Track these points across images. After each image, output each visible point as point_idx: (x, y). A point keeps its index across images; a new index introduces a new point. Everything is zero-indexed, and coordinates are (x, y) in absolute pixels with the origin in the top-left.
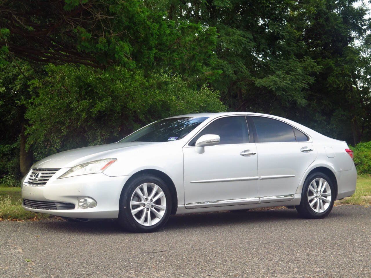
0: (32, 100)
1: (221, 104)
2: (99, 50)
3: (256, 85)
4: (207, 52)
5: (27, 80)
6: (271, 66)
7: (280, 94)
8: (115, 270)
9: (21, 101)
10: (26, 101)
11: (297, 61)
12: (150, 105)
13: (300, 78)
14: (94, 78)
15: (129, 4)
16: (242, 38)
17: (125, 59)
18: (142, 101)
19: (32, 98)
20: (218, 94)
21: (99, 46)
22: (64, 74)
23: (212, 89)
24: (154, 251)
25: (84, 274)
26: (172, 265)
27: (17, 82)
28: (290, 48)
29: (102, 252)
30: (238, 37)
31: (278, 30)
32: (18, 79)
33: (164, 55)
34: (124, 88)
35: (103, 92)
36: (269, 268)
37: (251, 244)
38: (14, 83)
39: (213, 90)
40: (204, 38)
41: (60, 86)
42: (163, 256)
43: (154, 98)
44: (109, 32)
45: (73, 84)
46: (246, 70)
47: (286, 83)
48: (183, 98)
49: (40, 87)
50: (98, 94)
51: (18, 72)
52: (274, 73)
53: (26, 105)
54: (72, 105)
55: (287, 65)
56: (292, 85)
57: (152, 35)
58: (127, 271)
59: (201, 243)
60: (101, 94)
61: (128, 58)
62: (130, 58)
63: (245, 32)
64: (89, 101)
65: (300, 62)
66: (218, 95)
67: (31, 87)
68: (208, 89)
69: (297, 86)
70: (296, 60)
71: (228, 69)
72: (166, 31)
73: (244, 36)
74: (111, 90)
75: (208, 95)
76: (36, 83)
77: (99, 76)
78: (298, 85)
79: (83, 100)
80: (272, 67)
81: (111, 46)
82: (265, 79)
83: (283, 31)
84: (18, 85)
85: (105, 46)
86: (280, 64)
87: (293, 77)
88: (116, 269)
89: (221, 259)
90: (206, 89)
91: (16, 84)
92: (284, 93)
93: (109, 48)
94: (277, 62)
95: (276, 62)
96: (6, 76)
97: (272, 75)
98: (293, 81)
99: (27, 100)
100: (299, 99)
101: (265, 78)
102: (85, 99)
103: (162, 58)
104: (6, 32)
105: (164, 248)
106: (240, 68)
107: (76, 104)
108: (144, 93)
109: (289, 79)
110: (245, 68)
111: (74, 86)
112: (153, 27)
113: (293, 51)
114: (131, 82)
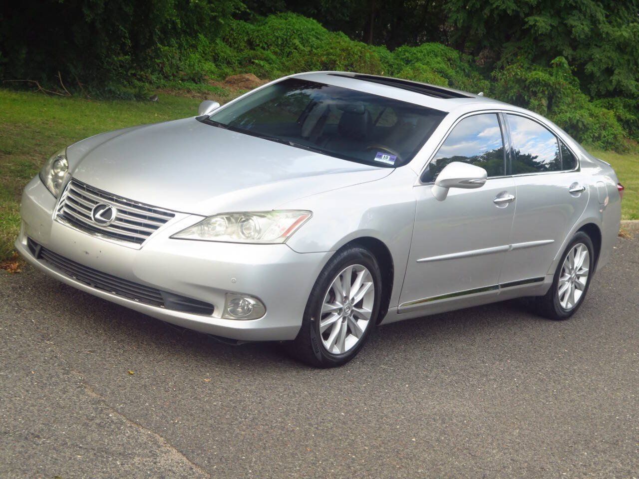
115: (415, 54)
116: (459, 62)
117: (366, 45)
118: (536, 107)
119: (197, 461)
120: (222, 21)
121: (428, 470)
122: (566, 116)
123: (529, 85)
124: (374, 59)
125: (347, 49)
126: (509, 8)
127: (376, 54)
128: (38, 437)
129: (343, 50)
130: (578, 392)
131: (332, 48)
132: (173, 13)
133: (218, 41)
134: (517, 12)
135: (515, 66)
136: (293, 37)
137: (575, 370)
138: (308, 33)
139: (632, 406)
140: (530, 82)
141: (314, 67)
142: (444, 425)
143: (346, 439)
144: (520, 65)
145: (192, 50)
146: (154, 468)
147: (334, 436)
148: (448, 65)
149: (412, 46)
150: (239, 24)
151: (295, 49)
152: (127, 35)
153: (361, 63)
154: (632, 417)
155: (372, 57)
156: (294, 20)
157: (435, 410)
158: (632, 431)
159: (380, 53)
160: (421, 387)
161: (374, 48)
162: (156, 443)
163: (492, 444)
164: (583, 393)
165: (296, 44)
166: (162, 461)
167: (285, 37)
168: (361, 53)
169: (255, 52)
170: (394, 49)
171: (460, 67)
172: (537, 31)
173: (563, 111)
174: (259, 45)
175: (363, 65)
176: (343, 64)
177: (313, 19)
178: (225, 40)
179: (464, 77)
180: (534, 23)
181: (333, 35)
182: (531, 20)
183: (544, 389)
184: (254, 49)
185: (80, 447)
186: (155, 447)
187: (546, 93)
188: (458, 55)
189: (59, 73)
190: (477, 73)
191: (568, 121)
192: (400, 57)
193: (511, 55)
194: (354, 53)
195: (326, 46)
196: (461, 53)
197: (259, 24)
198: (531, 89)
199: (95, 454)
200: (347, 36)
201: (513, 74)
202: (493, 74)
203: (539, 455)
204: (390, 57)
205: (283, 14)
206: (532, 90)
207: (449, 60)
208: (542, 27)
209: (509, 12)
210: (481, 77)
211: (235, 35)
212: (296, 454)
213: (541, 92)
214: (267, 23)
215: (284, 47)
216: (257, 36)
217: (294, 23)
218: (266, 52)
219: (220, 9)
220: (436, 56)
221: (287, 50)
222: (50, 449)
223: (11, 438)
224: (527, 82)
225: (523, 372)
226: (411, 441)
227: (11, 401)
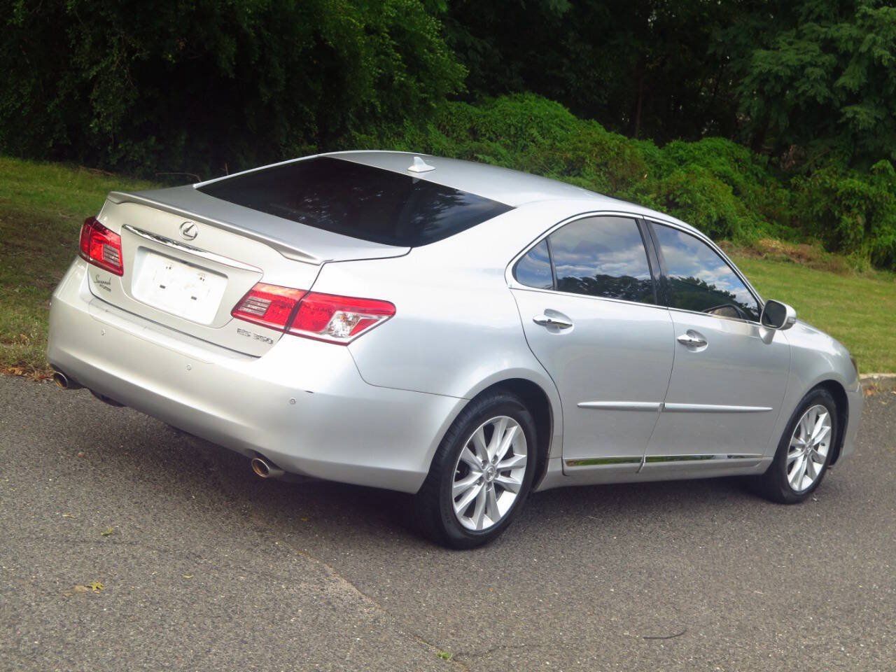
115: (691, 151)
116: (750, 164)
117: (626, 138)
118: (850, 225)
119: (368, 591)
120: (434, 105)
121: (623, 619)
122: (889, 239)
123: (841, 197)
124: (636, 156)
125: (600, 144)
126: (820, 94)
127: (639, 151)
128: (199, 557)
129: (595, 144)
130: (820, 558)
131: (580, 142)
132: (372, 94)
133: (430, 127)
134: (830, 99)
135: (823, 171)
136: (530, 125)
137: (823, 536)
138: (550, 121)
139: (882, 577)
140: (842, 193)
141: (557, 165)
142: (650, 579)
143: (535, 584)
144: (832, 170)
145: (396, 139)
146: (320, 594)
147: (521, 580)
148: (735, 167)
149: (687, 141)
150: (459, 107)
151: (533, 141)
152: (314, 119)
153: (618, 162)
154: (879, 588)
155: (633, 154)
156: (532, 104)
157: (643, 563)
158: (875, 601)
159: (644, 149)
160: (632, 541)
161: (637, 142)
162: (324, 572)
163: (702, 601)
164: (826, 560)
165: (534, 136)
166: (330, 589)
167: (520, 125)
168: (619, 148)
169: (479, 143)
170: (664, 145)
171: (752, 171)
172: (856, 126)
173: (886, 232)
174: (485, 135)
175: (621, 164)
176: (594, 163)
177: (558, 102)
178: (441, 127)
179: (756, 184)
180: (852, 115)
181: (583, 123)
182: (849, 111)
183: (780, 552)
184: (478, 141)
185: (243, 570)
186: (322, 576)
187: (864, 208)
188: (749, 155)
189: (226, 165)
190: (775, 179)
191: (891, 246)
192: (672, 155)
193: (821, 157)
194: (609, 148)
195: (573, 139)
196: (753, 152)
197: (486, 107)
198: (844, 202)
199: (259, 577)
200: (602, 126)
201: (820, 181)
202: (793, 181)
203: (755, 615)
204: (658, 155)
205: (518, 95)
206: (845, 204)
207: (737, 160)
208: (864, 121)
209: (819, 99)
210: (780, 185)
211: (454, 121)
212: (477, 594)
213: (857, 207)
214: (496, 106)
215: (517, 138)
216: (482, 123)
217: (532, 108)
218: (493, 145)
219: (432, 90)
220: (720, 155)
221: (521, 142)
222: (212, 568)
223: (172, 556)
224: (839, 193)
225: (757, 534)
226: (609, 591)
227: (171, 522)
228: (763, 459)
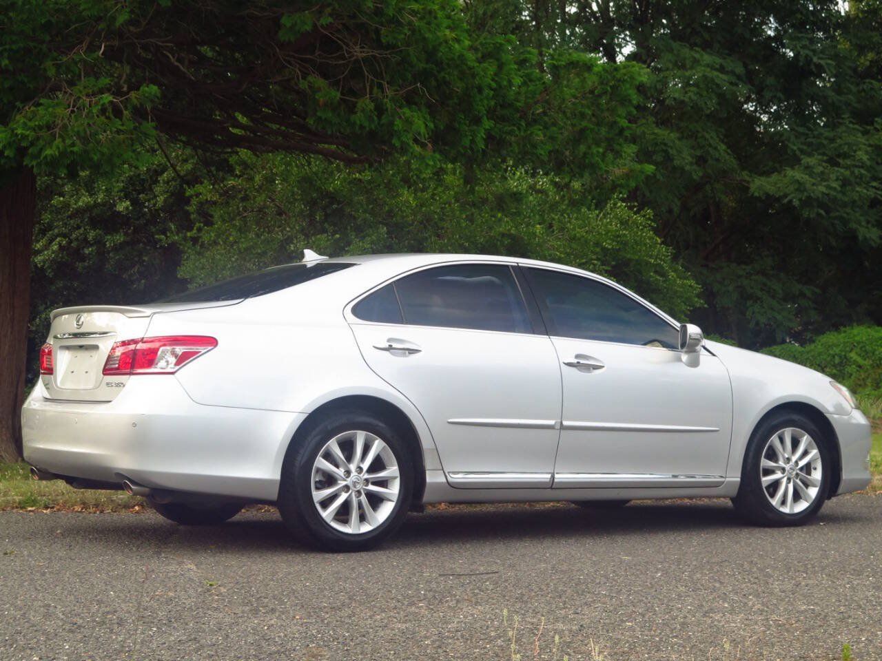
0: (195, 233)
1: (658, 244)
2: (357, 128)
3: (752, 190)
4: (615, 122)
5: (184, 186)
6: (789, 145)
7: (811, 216)
8: (388, 602)
9: (168, 235)
10: (180, 235)
11: (858, 130)
12: (479, 245)
13: (864, 174)
14: (345, 180)
15: (426, 24)
16: (716, 73)
17: (416, 148)
18: (460, 236)
19: (195, 228)
20: (649, 219)
21: (358, 118)
22: (272, 170)
23: (635, 206)
24: (471, 571)
25: (325, 607)
26: (504, 596)
27: (158, 189)
28: (839, 97)
29: (363, 571)
30: (704, 71)
31: (807, 52)
32: (161, 181)
33: (511, 133)
34: (417, 205)
35: (367, 215)
36: (704, 603)
37: (682, 562)
38: (151, 190)
39: (635, 209)
40: (609, 89)
41: (263, 199)
42: (488, 580)
43: (491, 228)
44: (380, 86)
45: (293, 194)
46: (726, 155)
47: (828, 187)
48: (562, 229)
49: (215, 203)
50: (355, 218)
51: (161, 164)
52: (798, 161)
53: (180, 244)
54: (292, 246)
55: (832, 140)
56: (844, 193)
57: (480, 90)
58: (412, 604)
59: (575, 560)
60: (362, 220)
61: (423, 146)
62: (427, 145)
63: (724, 58)
64: (333, 235)
65: (865, 133)
66: (649, 222)
67: (194, 201)
68: (625, 207)
69: (858, 194)
70: (854, 129)
71: (680, 152)
72: (513, 78)
73: (722, 69)
74: (387, 208)
75: (624, 220)
76: (204, 192)
77: (357, 175)
78: (857, 192)
79: (319, 234)
80: (794, 145)
81: (384, 120)
82: (774, 177)
83: (821, 56)
84: (162, 195)
85: (370, 119)
86: (814, 137)
87: (847, 173)
88: (389, 600)
89: (608, 588)
90: (619, 204)
91: (156, 193)
92: (822, 212)
93: (379, 124)
94: (807, 134)
95: (803, 134)
96: (132, 173)
97: (793, 168)
98: (845, 183)
99: (182, 233)
100: (863, 226)
101: (776, 173)
102: (324, 231)
103: (505, 138)
104: (150, 93)
105: (494, 568)
106: (710, 149)
107: (302, 243)
108: (467, 216)
109: (835, 178)
110: (724, 150)
111: (296, 200)
112: (482, 73)
113: (848, 104)
114: (435, 189)
228: (727, 479)
